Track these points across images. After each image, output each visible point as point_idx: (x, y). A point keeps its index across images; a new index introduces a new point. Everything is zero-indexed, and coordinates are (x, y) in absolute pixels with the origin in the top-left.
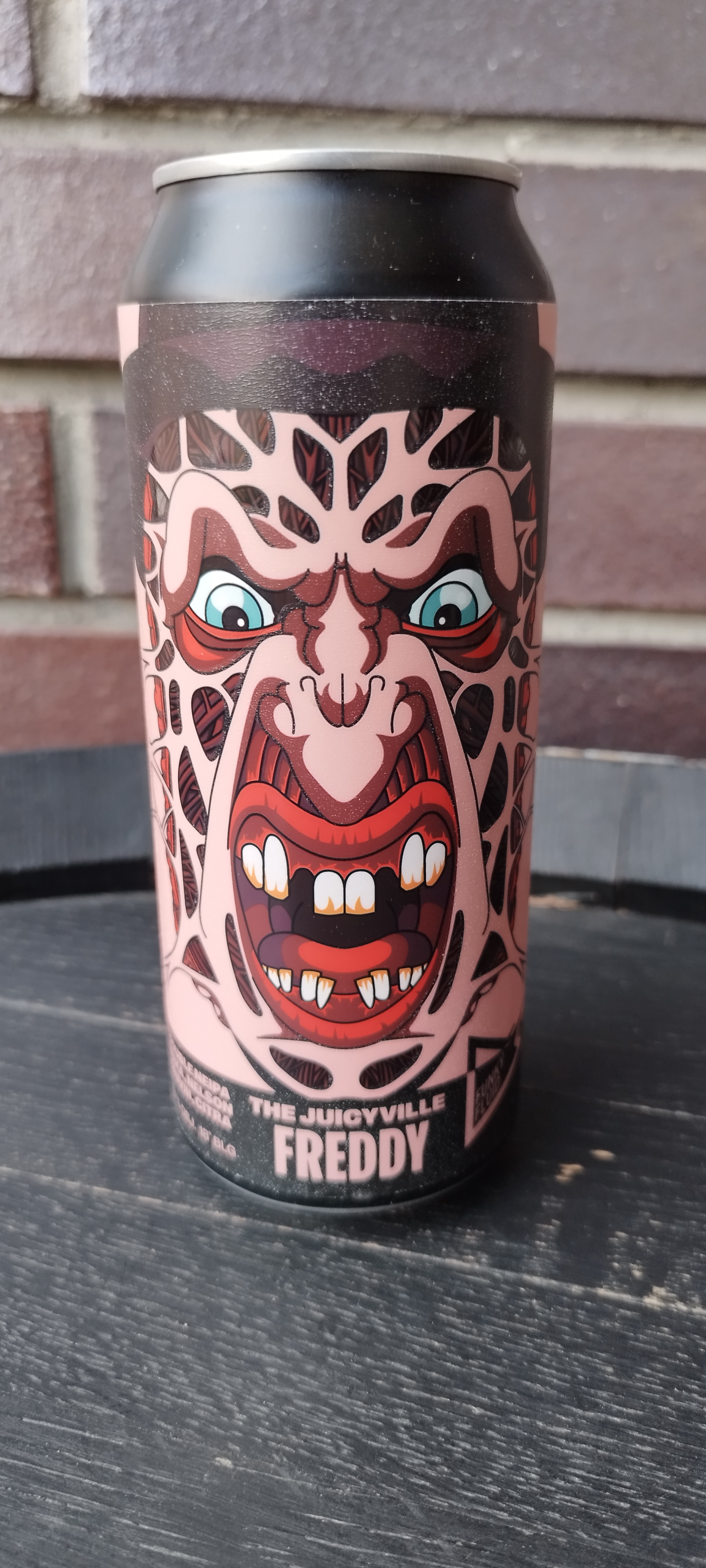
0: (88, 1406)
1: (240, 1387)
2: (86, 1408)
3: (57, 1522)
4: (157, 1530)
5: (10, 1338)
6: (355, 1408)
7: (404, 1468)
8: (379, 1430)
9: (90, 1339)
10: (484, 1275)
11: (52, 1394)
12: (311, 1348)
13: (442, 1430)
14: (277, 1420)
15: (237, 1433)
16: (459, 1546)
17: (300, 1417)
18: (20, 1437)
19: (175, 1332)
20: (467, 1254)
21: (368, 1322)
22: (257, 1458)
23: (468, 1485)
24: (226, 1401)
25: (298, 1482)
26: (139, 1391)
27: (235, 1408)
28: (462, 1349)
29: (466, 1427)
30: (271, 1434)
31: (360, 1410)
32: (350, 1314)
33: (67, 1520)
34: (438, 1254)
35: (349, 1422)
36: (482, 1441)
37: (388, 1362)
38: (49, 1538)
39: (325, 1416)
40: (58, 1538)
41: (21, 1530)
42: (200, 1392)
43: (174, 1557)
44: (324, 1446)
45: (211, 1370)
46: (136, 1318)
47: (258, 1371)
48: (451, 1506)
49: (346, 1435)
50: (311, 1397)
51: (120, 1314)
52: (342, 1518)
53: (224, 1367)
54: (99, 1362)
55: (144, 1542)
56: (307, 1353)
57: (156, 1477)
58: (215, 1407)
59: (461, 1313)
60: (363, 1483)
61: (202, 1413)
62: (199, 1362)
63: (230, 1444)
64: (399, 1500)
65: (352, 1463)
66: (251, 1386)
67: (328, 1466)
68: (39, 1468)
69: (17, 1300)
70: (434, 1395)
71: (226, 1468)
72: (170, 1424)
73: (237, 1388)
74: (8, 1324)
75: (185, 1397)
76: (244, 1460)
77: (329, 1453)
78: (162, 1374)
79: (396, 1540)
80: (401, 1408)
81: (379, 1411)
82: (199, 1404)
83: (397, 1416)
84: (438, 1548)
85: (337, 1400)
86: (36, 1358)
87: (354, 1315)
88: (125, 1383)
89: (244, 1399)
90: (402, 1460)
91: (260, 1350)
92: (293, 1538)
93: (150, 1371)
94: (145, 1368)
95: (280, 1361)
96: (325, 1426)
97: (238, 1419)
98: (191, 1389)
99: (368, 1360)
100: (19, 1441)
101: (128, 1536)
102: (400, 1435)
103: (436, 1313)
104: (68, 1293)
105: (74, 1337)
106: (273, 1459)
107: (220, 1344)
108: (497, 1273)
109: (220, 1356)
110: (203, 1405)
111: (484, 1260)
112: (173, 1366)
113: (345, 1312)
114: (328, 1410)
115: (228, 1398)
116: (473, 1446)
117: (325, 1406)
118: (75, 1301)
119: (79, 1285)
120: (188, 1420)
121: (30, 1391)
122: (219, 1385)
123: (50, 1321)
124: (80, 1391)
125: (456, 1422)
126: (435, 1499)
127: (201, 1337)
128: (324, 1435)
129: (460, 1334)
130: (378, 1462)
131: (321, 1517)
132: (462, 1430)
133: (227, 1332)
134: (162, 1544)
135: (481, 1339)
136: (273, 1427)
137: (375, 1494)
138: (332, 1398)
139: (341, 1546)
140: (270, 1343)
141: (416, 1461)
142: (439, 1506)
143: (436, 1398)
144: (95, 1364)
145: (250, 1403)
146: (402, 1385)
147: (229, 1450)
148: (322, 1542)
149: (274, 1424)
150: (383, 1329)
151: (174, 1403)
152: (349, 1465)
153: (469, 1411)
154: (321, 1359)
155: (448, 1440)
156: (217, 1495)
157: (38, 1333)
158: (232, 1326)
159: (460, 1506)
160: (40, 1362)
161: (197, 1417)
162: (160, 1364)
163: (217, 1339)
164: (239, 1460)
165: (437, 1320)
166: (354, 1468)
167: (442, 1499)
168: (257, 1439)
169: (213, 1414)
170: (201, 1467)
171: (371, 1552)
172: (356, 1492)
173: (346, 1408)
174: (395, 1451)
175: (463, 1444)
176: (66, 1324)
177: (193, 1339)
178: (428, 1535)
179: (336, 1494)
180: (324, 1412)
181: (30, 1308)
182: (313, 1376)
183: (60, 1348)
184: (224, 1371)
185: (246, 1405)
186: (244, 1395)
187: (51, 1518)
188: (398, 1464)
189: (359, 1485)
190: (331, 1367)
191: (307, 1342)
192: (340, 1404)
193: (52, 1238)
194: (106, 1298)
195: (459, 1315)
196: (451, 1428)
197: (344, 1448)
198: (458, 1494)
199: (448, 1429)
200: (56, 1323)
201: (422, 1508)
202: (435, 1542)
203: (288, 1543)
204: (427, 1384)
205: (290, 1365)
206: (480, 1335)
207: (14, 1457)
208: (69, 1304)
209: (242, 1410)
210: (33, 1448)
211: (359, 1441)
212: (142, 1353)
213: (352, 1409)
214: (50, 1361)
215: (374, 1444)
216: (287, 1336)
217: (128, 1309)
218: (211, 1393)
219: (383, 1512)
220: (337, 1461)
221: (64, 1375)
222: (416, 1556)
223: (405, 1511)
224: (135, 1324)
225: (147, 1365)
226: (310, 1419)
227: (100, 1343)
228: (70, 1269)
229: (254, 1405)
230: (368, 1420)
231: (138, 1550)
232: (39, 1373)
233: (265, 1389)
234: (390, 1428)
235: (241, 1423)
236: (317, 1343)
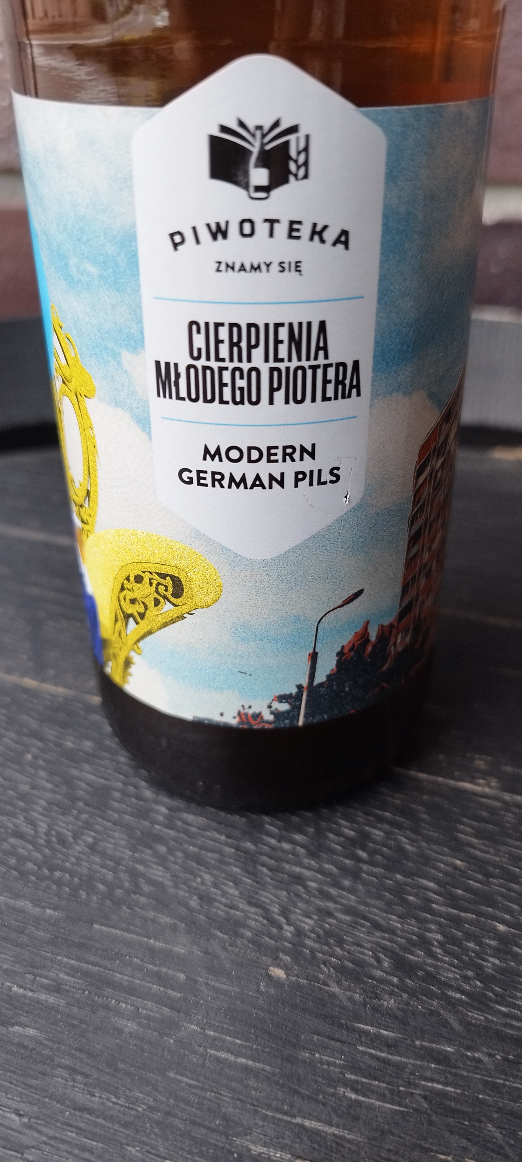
0: (151, 914)
1: (285, 900)
2: (149, 916)
3: (131, 1026)
4: (221, 1036)
5: (78, 848)
6: (391, 922)
7: (440, 981)
8: (414, 944)
9: (147, 851)
10: (494, 798)
11: (118, 903)
12: (345, 864)
13: (472, 945)
14: (322, 933)
15: (286, 944)
16: (497, 1059)
17: (342, 930)
18: (92, 943)
19: (223, 846)
20: (479, 778)
21: (396, 840)
22: (306, 968)
23: (501, 1000)
24: (273, 912)
25: (346, 993)
26: (196, 901)
27: (283, 920)
28: (481, 866)
29: (493, 943)
30: (317, 946)
31: (395, 924)
32: (377, 832)
33: (139, 1024)
34: (453, 778)
35: (387, 936)
36: (509, 957)
37: (416, 878)
38: (125, 1041)
39: (364, 930)
40: (134, 1042)
41: (100, 1033)
42: (250, 903)
43: (240, 1063)
44: (366, 958)
45: (258, 882)
46: (187, 833)
47: (300, 885)
48: (487, 1019)
49: (385, 949)
50: (349, 910)
51: (172, 828)
52: (389, 1029)
53: (269, 880)
54: (158, 873)
55: (211, 1048)
56: (342, 869)
57: (217, 985)
58: (264, 918)
59: (479, 834)
60: (405, 995)
61: (253, 924)
62: (247, 875)
63: (281, 954)
64: (439, 1012)
65: (393, 975)
66: (295, 899)
67: (372, 978)
68: (111, 973)
69: (80, 812)
70: (461, 911)
71: (279, 978)
72: (226, 934)
73: (283, 900)
74: (74, 834)
75: (236, 909)
76: (295, 969)
77: (371, 966)
78: (216, 885)
79: (440, 1052)
80: (432, 923)
81: (412, 926)
82: (250, 915)
83: (430, 931)
84: (479, 1061)
85: (375, 914)
86: (101, 867)
87: (382, 834)
88: (182, 893)
89: (290, 911)
90: (438, 973)
91: (301, 865)
92: (346, 1048)
93: (203, 883)
94: (199, 880)
95: (319, 876)
96: (364, 938)
97: (286, 931)
98: (242, 900)
99: (398, 876)
100: (92, 946)
101: (196, 1042)
102: (434, 949)
103: (456, 834)
104: (125, 806)
105: (134, 849)
106: (321, 969)
107: (264, 858)
108: (507, 797)
109: (265, 870)
110: (253, 916)
111: (493, 784)
112: (224, 878)
113: (374, 831)
114: (368, 924)
115: (276, 910)
116: (501, 961)
117: (363, 919)
118: (131, 815)
119: (134, 800)
120: (242, 930)
121: (98, 899)
122: (267, 897)
123: (111, 833)
124: (143, 900)
125: (483, 938)
126: (472, 1012)
127: (246, 852)
128: (364, 948)
129: (479, 853)
130: (417, 975)
131: (370, 1028)
132: (489, 945)
133: (270, 847)
134: (229, 1051)
135: (498, 859)
136: (318, 939)
137: (417, 1007)
138: (369, 912)
139: (390, 1056)
140: (308, 858)
141: (451, 975)
142: (476, 1019)
143: (463, 914)
144: (155, 875)
145: (297, 915)
146: (432, 901)
147: (281, 960)
148: (373, 1052)
149: (318, 936)
150: (410, 848)
151: (227, 913)
152: (390, 978)
153: (494, 930)
154: (356, 875)
155: (478, 956)
156: (274, 1003)
157: (101, 844)
158: (273, 842)
159: (495, 1019)
160: (105, 871)
161: (247, 927)
162: (212, 875)
163: (261, 854)
164: (291, 970)
165: (456, 840)
166: (395, 980)
167: (479, 1013)
168: (304, 950)
169: (263, 924)
170: (257, 976)
171: (419, 1063)
172: (399, 1004)
173: (382, 922)
174: (431, 965)
175: (491, 959)
176: (125, 836)
177: (239, 853)
178: (468, 1048)
179: (382, 1005)
180: (363, 926)
181: (93, 820)
182: (351, 891)
183: (122, 858)
184: (270, 884)
185: (292, 917)
186: (290, 907)
187: (125, 1022)
188: (434, 977)
189: (401, 996)
190: (365, 883)
191: (341, 858)
192: (377, 918)
193: (107, 755)
194: (158, 812)
195: (477, 837)
196: (479, 943)
197: (385, 960)
198: (492, 1008)
199: (477, 944)
200: (116, 835)
201: (461, 1022)
202: (476, 1055)
203: (342, 1053)
204: (453, 901)
205: (329, 879)
206: (496, 855)
207: (88, 962)
208: (127, 817)
209: (289, 922)
210: (104, 953)
211: (397, 954)
212: (195, 865)
213: (388, 923)
214: (114, 870)
215: (411, 957)
216: (323, 852)
217: (179, 823)
218: (259, 905)
219: (427, 1025)
220: (378, 973)
221: (127, 884)
222: (459, 1068)
223: (445, 1024)
224: (186, 838)
225: (201, 877)
226: (351, 931)
227: (156, 854)
228: (125, 784)
229: (300, 917)
230: (403, 934)
231: (206, 1055)
232: (103, 882)
233: (308, 902)
234: (424, 943)
235: (289, 934)
236: (351, 859)
